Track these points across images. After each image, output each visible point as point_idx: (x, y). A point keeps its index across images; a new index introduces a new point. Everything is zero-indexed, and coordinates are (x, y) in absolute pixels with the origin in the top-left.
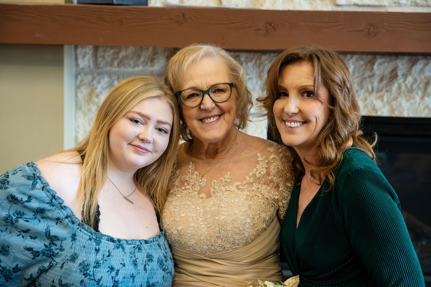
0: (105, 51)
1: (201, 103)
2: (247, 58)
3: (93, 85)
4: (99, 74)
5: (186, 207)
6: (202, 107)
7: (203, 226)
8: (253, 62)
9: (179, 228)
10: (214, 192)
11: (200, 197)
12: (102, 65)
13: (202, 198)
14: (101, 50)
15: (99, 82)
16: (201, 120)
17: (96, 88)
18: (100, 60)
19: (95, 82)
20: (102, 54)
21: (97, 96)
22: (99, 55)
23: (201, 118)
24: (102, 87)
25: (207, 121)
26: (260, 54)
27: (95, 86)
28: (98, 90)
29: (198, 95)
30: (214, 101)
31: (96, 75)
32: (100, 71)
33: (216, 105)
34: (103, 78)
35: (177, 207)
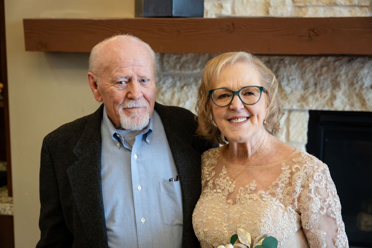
0: (169, 57)
1: (230, 104)
2: (290, 61)
3: (160, 85)
4: (164, 76)
5: (214, 210)
6: (231, 107)
7: (226, 231)
8: (296, 64)
9: (205, 230)
10: (239, 199)
11: (228, 202)
12: (167, 69)
13: (229, 203)
14: (166, 56)
15: (164, 83)
16: (229, 120)
17: (162, 88)
18: (165, 64)
19: (161, 83)
20: (167, 59)
21: (163, 94)
22: (164, 60)
23: (229, 118)
24: (167, 86)
25: (234, 121)
26: (302, 58)
27: (161, 86)
28: (164, 89)
29: (229, 96)
30: (243, 103)
31: (162, 76)
32: (165, 73)
33: (245, 106)
34: (168, 79)
35: (206, 209)
